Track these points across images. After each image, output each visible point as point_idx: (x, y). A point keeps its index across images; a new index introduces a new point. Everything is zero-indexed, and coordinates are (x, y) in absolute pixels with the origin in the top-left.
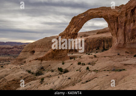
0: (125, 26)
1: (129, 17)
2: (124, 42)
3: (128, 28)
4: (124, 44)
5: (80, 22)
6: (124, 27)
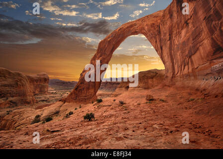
0: (170, 39)
1: (176, 17)
2: (172, 74)
3: (176, 42)
4: (172, 77)
5: (106, 48)
6: (169, 42)
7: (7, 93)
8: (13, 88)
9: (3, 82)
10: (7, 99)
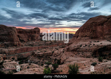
7: (4, 39)
8: (7, 37)
9: (2, 33)
10: (3, 43)
